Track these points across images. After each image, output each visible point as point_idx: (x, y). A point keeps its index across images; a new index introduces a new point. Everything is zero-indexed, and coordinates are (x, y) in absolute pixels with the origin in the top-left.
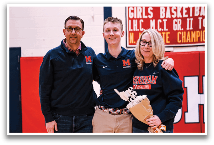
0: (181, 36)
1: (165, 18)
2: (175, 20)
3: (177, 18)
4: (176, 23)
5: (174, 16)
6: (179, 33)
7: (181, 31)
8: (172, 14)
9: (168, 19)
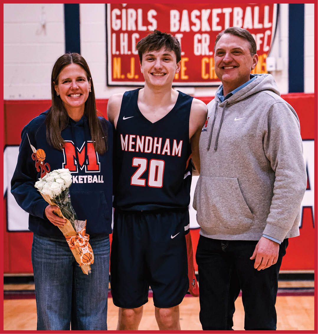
0: (208, 65)
1: (179, 32)
2: (197, 37)
3: (200, 32)
4: (200, 41)
5: (195, 29)
6: (205, 60)
7: (209, 57)
8: (192, 24)
9: (184, 33)
